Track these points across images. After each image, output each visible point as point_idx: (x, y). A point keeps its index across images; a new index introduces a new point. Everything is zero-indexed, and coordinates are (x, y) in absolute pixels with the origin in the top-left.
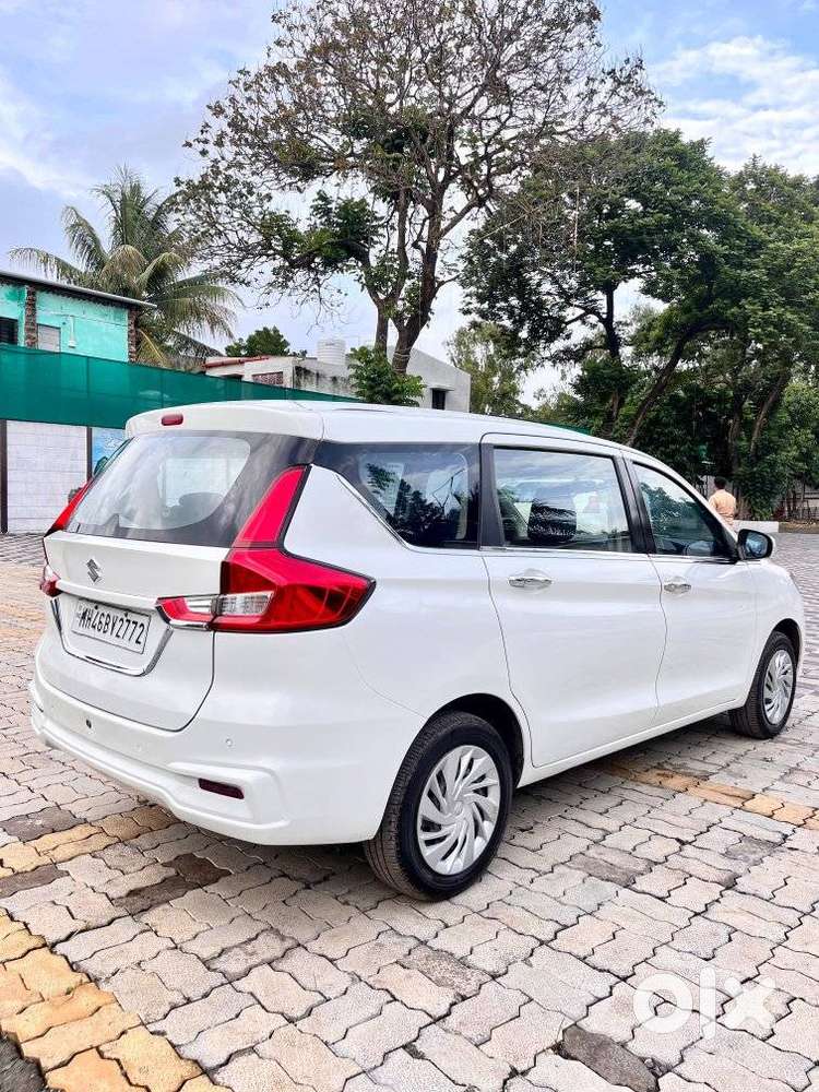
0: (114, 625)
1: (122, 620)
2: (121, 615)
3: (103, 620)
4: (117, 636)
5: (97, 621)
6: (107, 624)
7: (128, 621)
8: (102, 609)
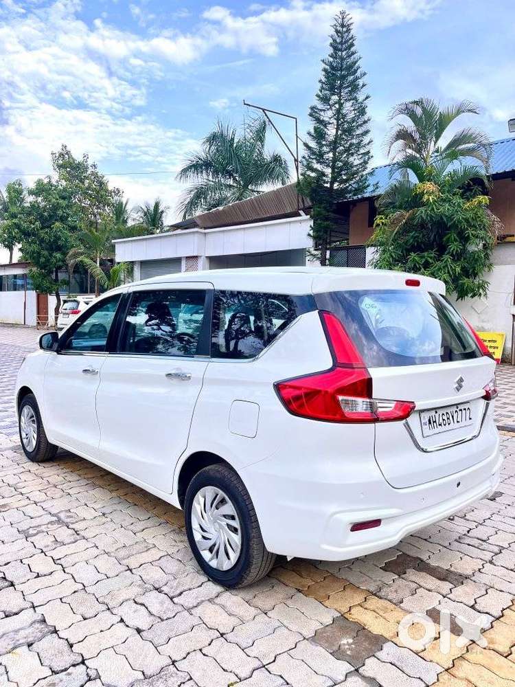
0: (453, 417)
1: (456, 411)
2: (454, 409)
3: (445, 418)
4: (458, 422)
5: (441, 420)
6: (448, 419)
7: (461, 410)
8: (440, 412)
